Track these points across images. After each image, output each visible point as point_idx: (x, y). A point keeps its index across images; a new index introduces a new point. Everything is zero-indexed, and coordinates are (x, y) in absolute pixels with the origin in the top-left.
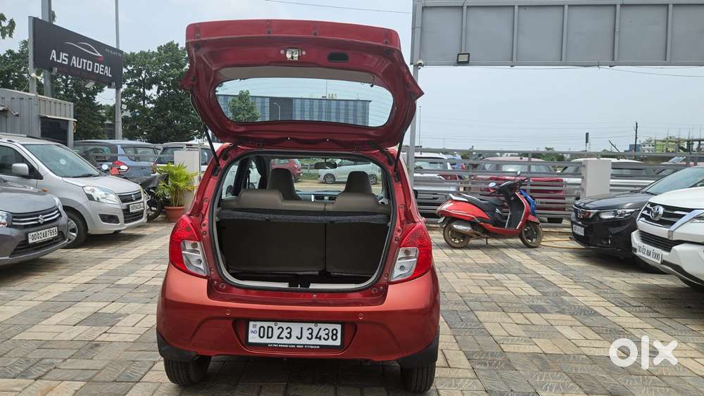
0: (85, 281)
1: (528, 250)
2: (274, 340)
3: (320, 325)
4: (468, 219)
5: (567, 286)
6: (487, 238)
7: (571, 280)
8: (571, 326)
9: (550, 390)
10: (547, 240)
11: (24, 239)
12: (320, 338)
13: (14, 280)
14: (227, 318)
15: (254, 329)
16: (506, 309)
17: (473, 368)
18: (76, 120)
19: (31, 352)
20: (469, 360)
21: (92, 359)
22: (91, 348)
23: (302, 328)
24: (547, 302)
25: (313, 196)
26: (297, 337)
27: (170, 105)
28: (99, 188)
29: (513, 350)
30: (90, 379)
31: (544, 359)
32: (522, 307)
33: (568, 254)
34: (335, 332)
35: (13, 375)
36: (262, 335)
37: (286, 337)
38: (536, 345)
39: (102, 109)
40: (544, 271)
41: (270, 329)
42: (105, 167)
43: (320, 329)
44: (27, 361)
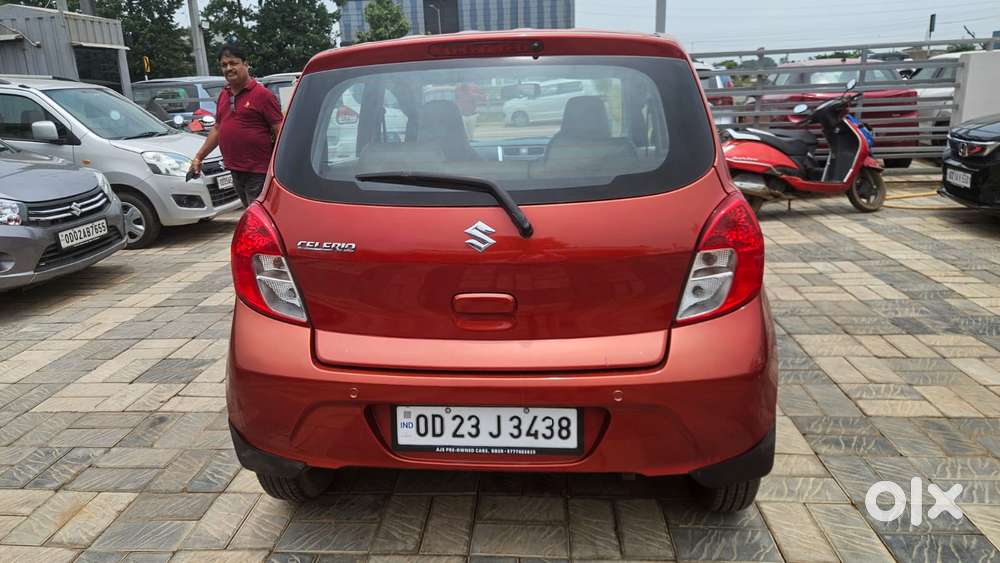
0: (155, 303)
1: (862, 216)
2: (447, 440)
3: (534, 412)
4: (760, 170)
5: (951, 280)
6: (790, 200)
7: (953, 268)
8: (981, 358)
9: (981, 500)
10: (893, 197)
11: (53, 242)
12: (535, 435)
13: (50, 306)
14: (355, 403)
15: (406, 421)
16: (850, 328)
17: (816, 454)
18: (128, 48)
19: (58, 434)
20: (804, 435)
21: (152, 446)
22: (153, 425)
23: (499, 417)
24: (922, 312)
25: (500, 150)
26: (491, 434)
27: (279, 20)
28: (165, 153)
29: (882, 412)
30: (145, 487)
31: (949, 430)
32: (878, 321)
33: (935, 220)
34: (564, 423)
35: (22, 481)
36: (422, 431)
37: (470, 434)
38: (925, 399)
39: (184, 35)
40: (901, 253)
41: (438, 420)
42: (179, 119)
43: (535, 418)
44: (47, 453)
